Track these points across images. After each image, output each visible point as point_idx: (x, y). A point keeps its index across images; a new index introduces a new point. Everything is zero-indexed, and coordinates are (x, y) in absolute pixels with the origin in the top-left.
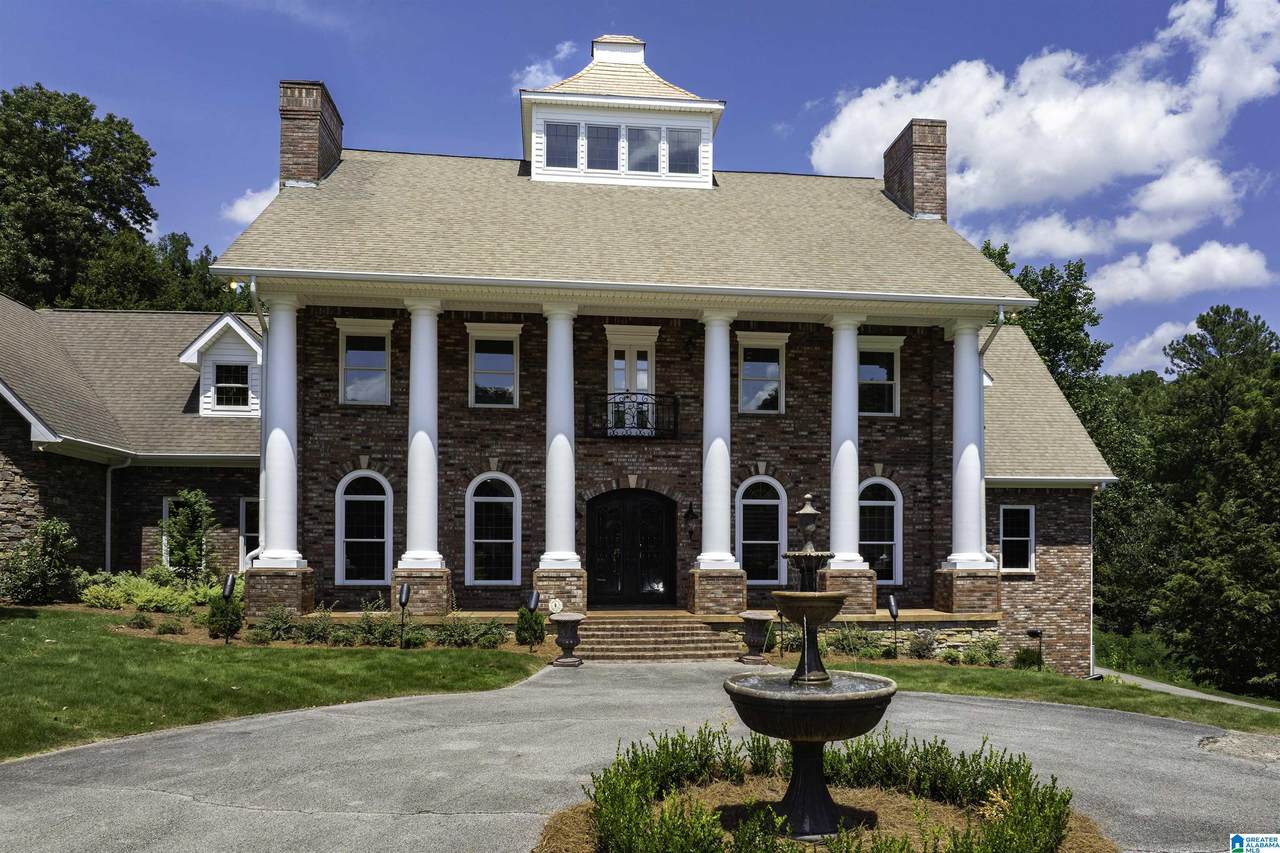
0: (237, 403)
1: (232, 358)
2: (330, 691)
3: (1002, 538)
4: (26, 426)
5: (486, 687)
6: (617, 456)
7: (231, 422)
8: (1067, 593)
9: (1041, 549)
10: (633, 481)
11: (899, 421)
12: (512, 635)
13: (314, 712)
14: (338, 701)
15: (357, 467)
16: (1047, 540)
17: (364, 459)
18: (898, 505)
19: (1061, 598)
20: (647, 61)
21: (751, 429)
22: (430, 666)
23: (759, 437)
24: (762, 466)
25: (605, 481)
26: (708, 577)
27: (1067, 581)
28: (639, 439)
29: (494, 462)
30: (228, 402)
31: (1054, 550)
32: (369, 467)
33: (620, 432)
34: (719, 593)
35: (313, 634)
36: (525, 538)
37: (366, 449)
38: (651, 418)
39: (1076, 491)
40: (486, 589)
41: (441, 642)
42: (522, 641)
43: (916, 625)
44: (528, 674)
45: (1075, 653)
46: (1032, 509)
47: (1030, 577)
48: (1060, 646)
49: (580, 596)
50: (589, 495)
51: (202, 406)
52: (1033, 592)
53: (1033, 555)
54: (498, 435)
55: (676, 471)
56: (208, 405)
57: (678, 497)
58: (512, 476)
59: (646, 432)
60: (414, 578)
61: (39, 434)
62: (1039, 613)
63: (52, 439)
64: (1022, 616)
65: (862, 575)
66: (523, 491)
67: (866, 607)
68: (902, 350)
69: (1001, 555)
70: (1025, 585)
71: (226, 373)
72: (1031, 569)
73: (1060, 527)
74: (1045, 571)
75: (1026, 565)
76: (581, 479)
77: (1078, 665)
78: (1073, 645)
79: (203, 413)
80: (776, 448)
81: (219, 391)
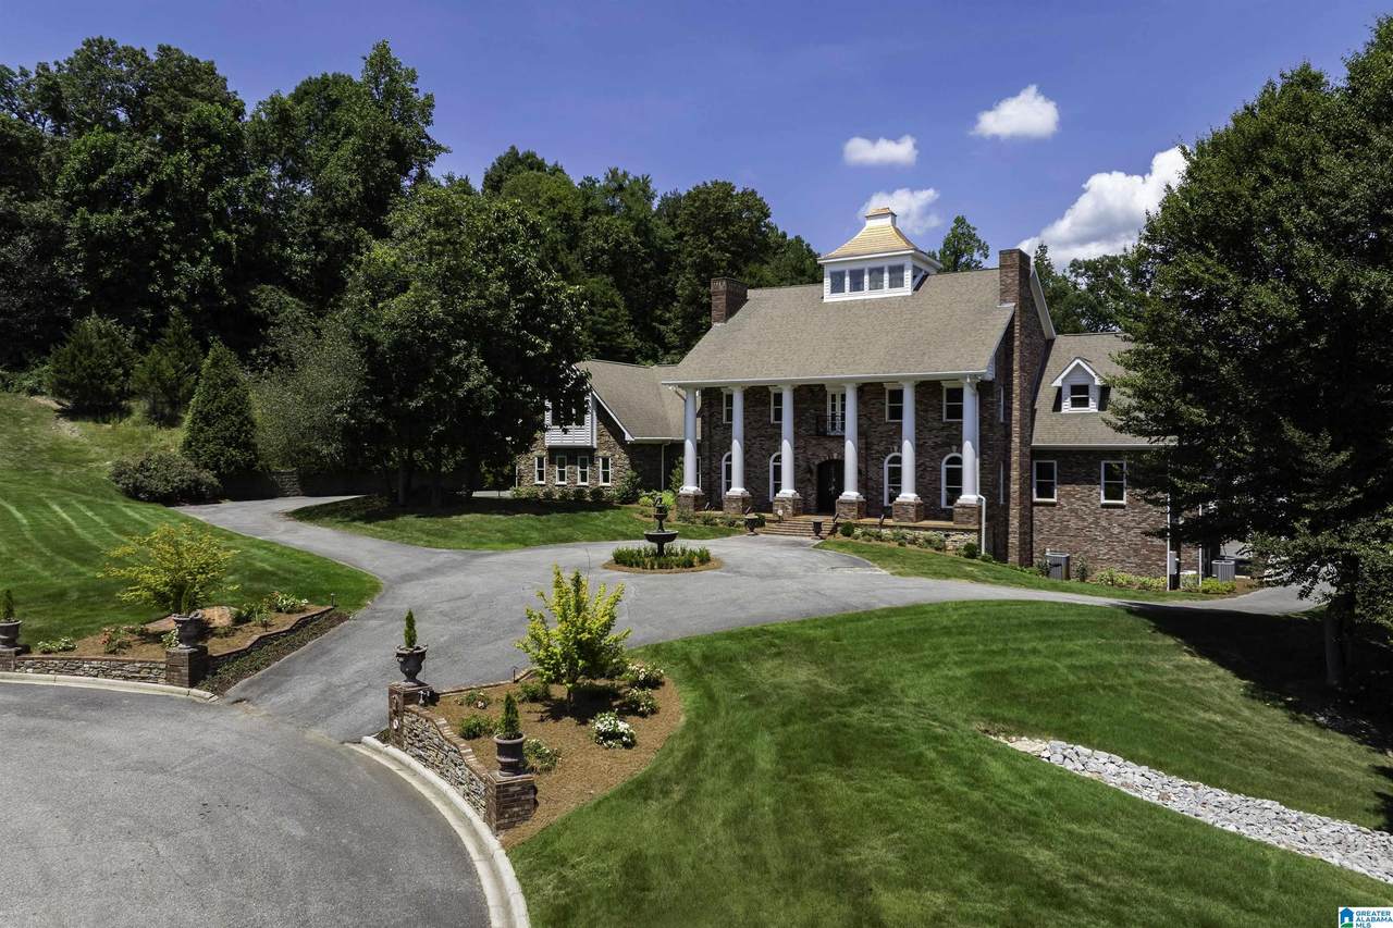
3: (1103, 481)
4: (624, 434)
6: (829, 445)
8: (1149, 517)
9: (1130, 488)
10: (835, 456)
16: (1134, 483)
19: (1145, 520)
21: (890, 430)
23: (894, 434)
24: (897, 448)
25: (824, 457)
26: (842, 502)
27: (1149, 510)
28: (838, 437)
29: (779, 447)
34: (847, 509)
43: (930, 528)
45: (1155, 557)
47: (1122, 507)
48: (1144, 551)
50: (817, 462)
52: (1124, 515)
53: (1125, 493)
60: (733, 499)
62: (1128, 529)
63: (633, 438)
64: (1116, 531)
65: (915, 504)
69: (1102, 492)
70: (1119, 511)
72: (1124, 502)
75: (1120, 498)
76: (814, 455)
77: (1158, 565)
78: (1153, 551)
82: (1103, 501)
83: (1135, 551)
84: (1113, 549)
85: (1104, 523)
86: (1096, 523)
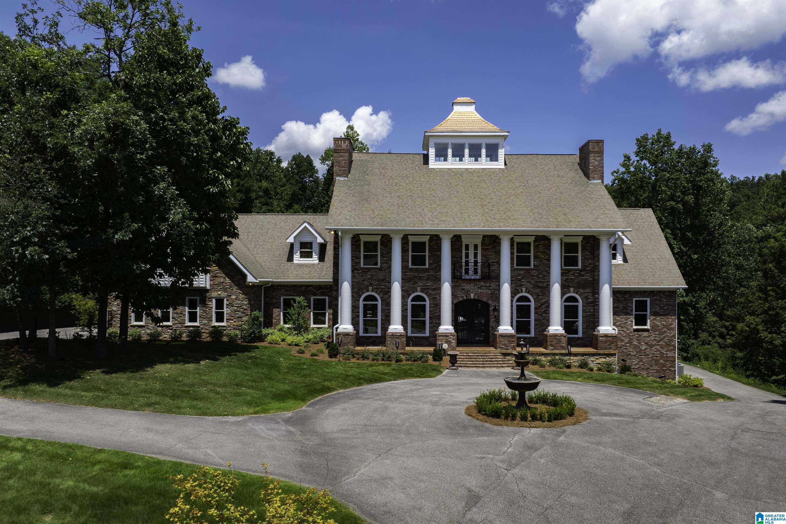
0: (308, 257)
1: (306, 239)
2: (386, 377)
3: (634, 313)
4: (245, 276)
5: (431, 377)
6: (467, 287)
7: (307, 266)
8: (664, 337)
9: (653, 318)
10: (472, 296)
11: (581, 271)
12: (430, 357)
13: (386, 383)
14: (390, 380)
15: (368, 291)
16: (655, 314)
17: (370, 288)
18: (580, 304)
19: (662, 340)
20: (476, 109)
21: (519, 275)
22: (411, 369)
23: (523, 278)
24: (524, 289)
25: (462, 297)
26: (502, 336)
27: (665, 332)
28: (475, 280)
29: (419, 289)
30: (305, 257)
31: (658, 318)
32: (372, 291)
33: (467, 277)
34: (506, 342)
35: (364, 357)
36: (431, 318)
37: (371, 285)
38: (479, 271)
39: (669, 292)
40: (416, 337)
41: (408, 360)
42: (435, 360)
43: (583, 355)
44: (442, 373)
46: (648, 300)
47: (647, 330)
48: (662, 361)
49: (454, 343)
50: (456, 301)
51: (295, 259)
52: (649, 336)
53: (649, 321)
54: (420, 278)
55: (489, 292)
56: (297, 259)
57: (490, 302)
58: (426, 294)
59: (478, 277)
60: (394, 335)
61: (250, 279)
62: (651, 346)
63: (255, 281)
64: (643, 348)
65: (561, 335)
66: (430, 300)
67: (563, 348)
68: (582, 242)
69: (634, 320)
70: (645, 334)
71: (304, 245)
72: (648, 327)
73: (662, 308)
74: (654, 327)
75: (645, 325)
76: (454, 295)
77: (670, 370)
78: (668, 361)
79: (295, 262)
80: (530, 282)
81: (301, 252)
82: (635, 327)
83: (656, 361)
84: (641, 361)
85: (635, 343)
86: (630, 342)
